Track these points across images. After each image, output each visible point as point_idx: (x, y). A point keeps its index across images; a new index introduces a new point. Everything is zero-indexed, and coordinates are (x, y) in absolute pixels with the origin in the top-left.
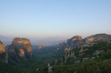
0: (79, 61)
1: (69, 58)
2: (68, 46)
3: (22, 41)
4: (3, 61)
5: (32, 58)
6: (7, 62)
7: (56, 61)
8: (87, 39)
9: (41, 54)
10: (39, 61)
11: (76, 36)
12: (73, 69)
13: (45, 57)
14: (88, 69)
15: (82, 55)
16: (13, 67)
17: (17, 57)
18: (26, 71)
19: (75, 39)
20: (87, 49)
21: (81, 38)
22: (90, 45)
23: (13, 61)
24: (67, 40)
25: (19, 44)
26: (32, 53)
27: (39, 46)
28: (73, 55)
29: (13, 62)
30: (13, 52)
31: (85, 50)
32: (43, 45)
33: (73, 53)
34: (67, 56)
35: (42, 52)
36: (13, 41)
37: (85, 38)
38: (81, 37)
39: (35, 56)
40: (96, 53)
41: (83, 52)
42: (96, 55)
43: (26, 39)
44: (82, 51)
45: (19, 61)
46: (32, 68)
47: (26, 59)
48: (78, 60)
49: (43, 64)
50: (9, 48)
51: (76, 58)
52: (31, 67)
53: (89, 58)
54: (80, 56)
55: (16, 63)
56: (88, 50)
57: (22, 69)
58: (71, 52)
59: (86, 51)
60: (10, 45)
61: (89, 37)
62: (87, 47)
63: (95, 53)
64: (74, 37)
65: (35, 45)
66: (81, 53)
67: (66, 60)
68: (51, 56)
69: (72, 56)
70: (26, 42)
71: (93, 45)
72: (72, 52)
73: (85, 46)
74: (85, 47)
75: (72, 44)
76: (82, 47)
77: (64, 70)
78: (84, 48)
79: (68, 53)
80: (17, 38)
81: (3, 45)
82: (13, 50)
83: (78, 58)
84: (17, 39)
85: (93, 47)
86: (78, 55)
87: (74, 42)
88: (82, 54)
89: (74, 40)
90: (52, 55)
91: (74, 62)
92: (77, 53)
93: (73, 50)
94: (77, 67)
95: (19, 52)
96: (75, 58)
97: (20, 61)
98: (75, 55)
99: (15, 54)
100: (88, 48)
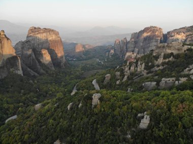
0: (154, 83)
1: (132, 74)
2: (133, 46)
3: (44, 34)
4: (14, 72)
5: (64, 67)
6: (20, 72)
7: (108, 77)
8: (173, 34)
9: (81, 60)
10: (78, 73)
11: (151, 27)
12: (142, 104)
13: (88, 66)
14: (173, 110)
15: (159, 70)
16: (31, 81)
17: (38, 64)
18: (54, 89)
19: (149, 34)
20: (171, 59)
21: (161, 32)
22: (178, 50)
23: (32, 71)
24: (132, 34)
25: (39, 39)
26: (64, 58)
27: (76, 44)
28: (141, 68)
29: (33, 73)
30: (30, 55)
31: (167, 60)
32: (84, 43)
33: (141, 64)
34: (130, 69)
35: (83, 56)
36: (29, 33)
37: (168, 33)
38: (160, 29)
39: (70, 62)
40: (190, 70)
41: (163, 64)
42: (191, 74)
43: (53, 31)
44: (161, 60)
45: (42, 71)
46: (65, 85)
47: (53, 68)
48: (151, 81)
49: (84, 78)
50: (23, 48)
51: (148, 73)
52: (63, 83)
53: (174, 79)
54: (156, 71)
55: (36, 74)
56: (174, 60)
57: (47, 87)
58: (137, 61)
59: (169, 61)
60: (23, 41)
61: (178, 31)
62: (172, 54)
63: (187, 69)
64: (146, 30)
65: (71, 42)
66: (158, 66)
67: (126, 77)
68: (99, 64)
69: (139, 70)
70: (52, 37)
71: (185, 51)
72: (139, 63)
73: (169, 51)
74: (168, 55)
75: (142, 44)
76: (163, 54)
77: (123, 105)
78: (166, 56)
79: (131, 64)
80: (35, 28)
81: (10, 42)
82: (30, 52)
83: (150, 75)
84: (35, 30)
85: (186, 55)
86: (152, 70)
87: (146, 39)
88: (161, 68)
89: (145, 35)
90: (101, 62)
91: (143, 84)
92: (150, 64)
93: (143, 58)
94: (150, 100)
95: (41, 55)
96: (145, 75)
97: (44, 72)
98: (145, 69)
99: (33, 59)
100: (173, 57)
